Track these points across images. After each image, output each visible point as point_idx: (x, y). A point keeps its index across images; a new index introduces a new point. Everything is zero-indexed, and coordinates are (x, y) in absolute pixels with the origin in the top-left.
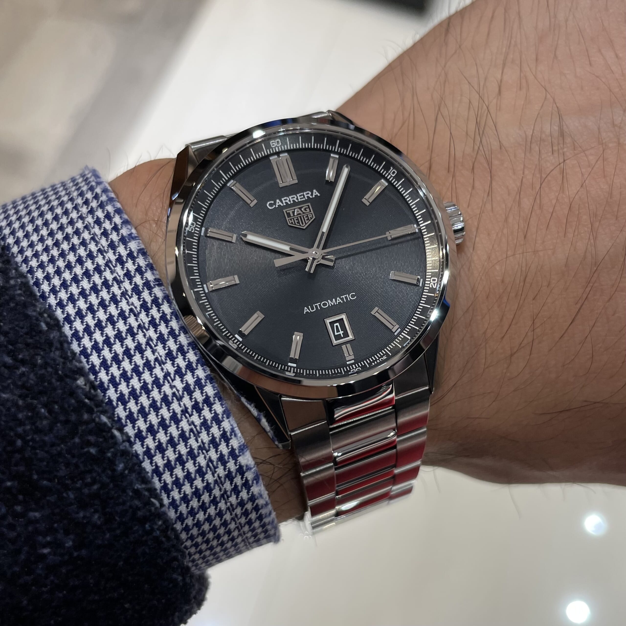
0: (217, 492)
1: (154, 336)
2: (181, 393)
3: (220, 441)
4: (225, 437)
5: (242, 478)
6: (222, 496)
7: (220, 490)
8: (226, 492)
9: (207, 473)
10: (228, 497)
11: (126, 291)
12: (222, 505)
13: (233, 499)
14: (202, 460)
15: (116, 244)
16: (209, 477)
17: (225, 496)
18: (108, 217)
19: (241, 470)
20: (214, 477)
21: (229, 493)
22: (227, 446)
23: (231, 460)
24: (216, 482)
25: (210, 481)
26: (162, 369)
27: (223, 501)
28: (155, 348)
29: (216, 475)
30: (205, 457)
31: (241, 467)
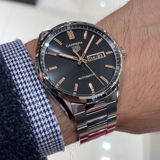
0: (48, 137)
1: (34, 89)
2: (40, 106)
3: (51, 122)
4: (52, 121)
5: (56, 134)
6: (50, 138)
7: (49, 137)
8: (51, 137)
9: (46, 131)
10: (51, 139)
11: (27, 75)
12: (49, 141)
13: (53, 140)
14: (45, 127)
15: (25, 62)
16: (47, 133)
17: (51, 138)
18: (24, 54)
19: (56, 131)
20: (48, 132)
21: (52, 138)
22: (53, 123)
23: (53, 128)
24: (48, 134)
25: (47, 134)
26: (35, 99)
27: (50, 140)
28: (33, 92)
29: (49, 132)
30: (46, 127)
31: (56, 130)
